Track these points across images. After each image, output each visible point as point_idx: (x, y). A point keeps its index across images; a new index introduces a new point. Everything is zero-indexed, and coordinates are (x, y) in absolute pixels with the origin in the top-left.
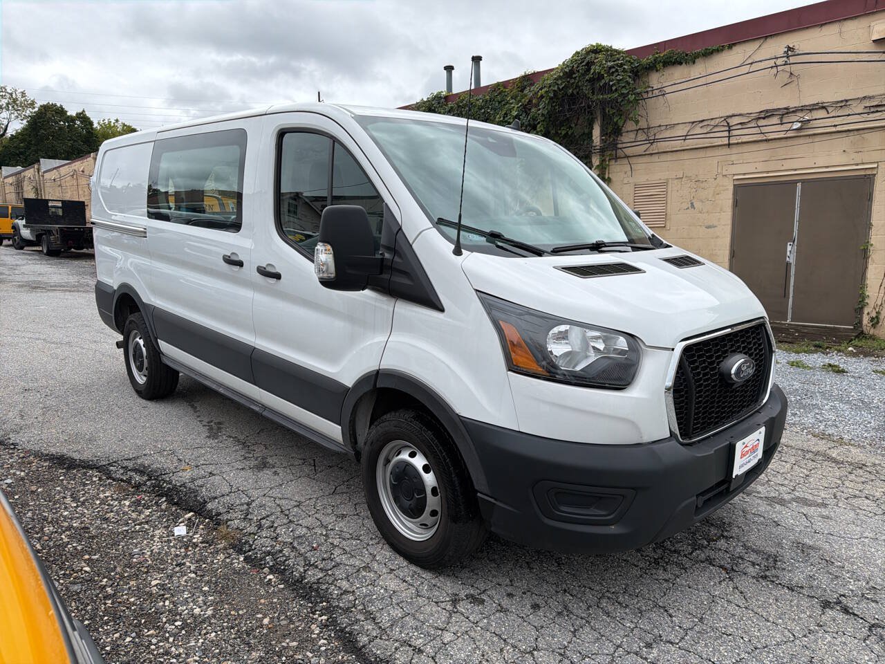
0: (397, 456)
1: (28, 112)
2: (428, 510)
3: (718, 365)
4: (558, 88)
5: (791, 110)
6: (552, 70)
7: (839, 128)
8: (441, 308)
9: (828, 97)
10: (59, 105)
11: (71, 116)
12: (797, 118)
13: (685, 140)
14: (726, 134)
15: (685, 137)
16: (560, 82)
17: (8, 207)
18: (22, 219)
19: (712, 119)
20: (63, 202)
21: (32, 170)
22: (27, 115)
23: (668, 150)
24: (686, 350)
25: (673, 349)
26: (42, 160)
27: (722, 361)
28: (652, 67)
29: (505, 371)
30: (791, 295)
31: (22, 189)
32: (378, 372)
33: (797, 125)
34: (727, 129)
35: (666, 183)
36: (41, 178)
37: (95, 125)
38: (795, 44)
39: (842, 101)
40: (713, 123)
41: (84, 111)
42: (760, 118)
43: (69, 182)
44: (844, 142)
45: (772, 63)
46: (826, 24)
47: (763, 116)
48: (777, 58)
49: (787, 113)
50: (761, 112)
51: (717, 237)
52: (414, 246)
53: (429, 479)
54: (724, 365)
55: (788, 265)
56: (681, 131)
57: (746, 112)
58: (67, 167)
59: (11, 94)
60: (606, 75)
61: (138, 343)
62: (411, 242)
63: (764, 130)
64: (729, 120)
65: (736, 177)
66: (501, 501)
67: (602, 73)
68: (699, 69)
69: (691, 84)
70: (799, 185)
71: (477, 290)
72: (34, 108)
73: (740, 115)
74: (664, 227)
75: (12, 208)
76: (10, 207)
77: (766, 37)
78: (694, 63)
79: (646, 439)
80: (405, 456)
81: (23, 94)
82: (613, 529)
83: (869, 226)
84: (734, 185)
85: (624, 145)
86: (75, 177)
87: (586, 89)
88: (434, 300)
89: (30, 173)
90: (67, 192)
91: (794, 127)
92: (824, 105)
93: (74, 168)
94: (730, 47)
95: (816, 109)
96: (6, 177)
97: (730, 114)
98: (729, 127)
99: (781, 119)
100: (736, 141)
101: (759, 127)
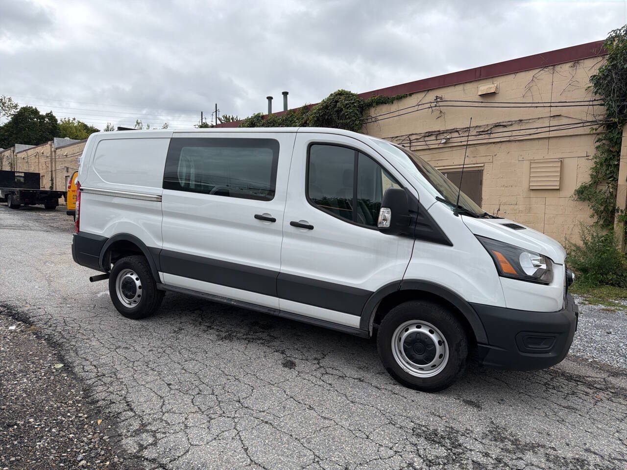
4: (320, 115)
5: (441, 132)
6: (317, 104)
9: (459, 125)
10: (34, 108)
11: (42, 116)
12: (443, 137)
14: (409, 145)
16: (320, 112)
19: (402, 136)
28: (370, 105)
33: (444, 141)
34: (409, 142)
37: (59, 122)
38: (441, 95)
39: (466, 128)
41: (51, 112)
42: (426, 136)
45: (428, 105)
46: (457, 84)
48: (431, 103)
49: (439, 134)
50: (426, 133)
57: (419, 133)
58: (33, 149)
60: (344, 109)
63: (428, 143)
64: (410, 137)
67: (342, 107)
68: (394, 107)
69: (390, 115)
72: (17, 109)
73: (416, 134)
77: (428, 90)
78: (393, 103)
87: (335, 116)
91: (442, 142)
92: (458, 130)
93: (38, 150)
94: (411, 95)
95: (453, 132)
97: (411, 133)
98: (410, 141)
99: (437, 137)
100: (414, 149)
101: (425, 141)
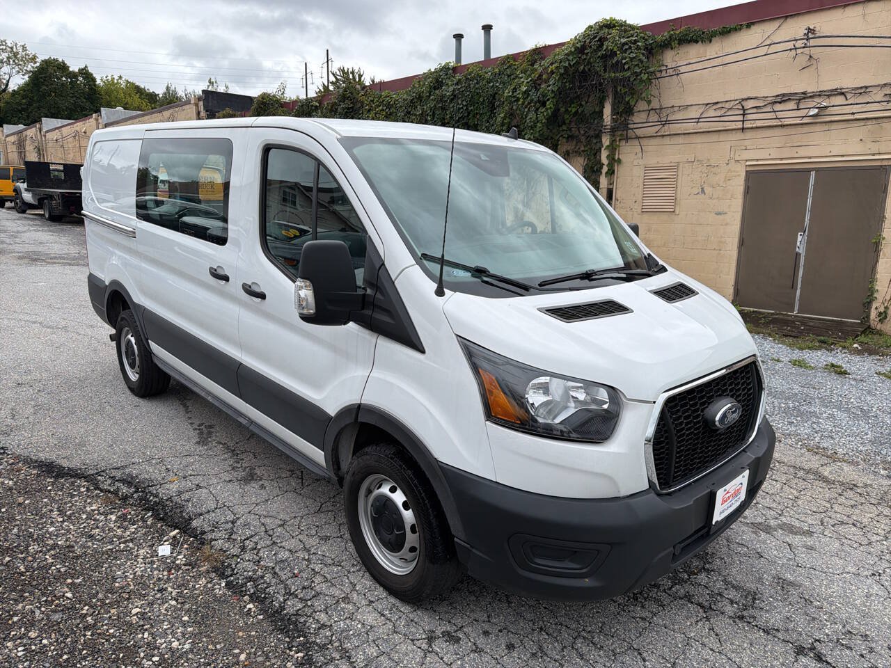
0: (378, 488)
1: (30, 67)
2: (407, 546)
3: (702, 411)
4: (569, 64)
5: (809, 95)
6: (563, 44)
7: (857, 116)
8: (421, 348)
9: (847, 82)
10: (60, 60)
11: (73, 73)
12: (815, 104)
13: (698, 122)
14: (741, 118)
15: (698, 120)
16: (571, 58)
17: (9, 169)
18: (24, 182)
19: (727, 101)
20: (65, 165)
21: (34, 129)
22: (28, 70)
23: (680, 132)
24: (669, 401)
25: (654, 402)
26: (43, 119)
27: (707, 407)
28: (667, 45)
29: (484, 420)
30: (799, 286)
31: (24, 149)
32: (359, 405)
33: (814, 112)
34: (742, 112)
35: (677, 167)
36: (43, 137)
37: (98, 82)
38: (816, 25)
39: (861, 88)
40: (727, 105)
41: (86, 67)
42: (776, 102)
43: (71, 143)
44: (860, 131)
45: (791, 45)
46: (849, 5)
47: (779, 100)
48: (797, 40)
49: (804, 98)
50: (778, 96)
51: (727, 224)
52: (396, 283)
53: (408, 515)
54: (709, 411)
55: (798, 255)
56: (694, 113)
57: (762, 96)
58: (69, 127)
59: (12, 48)
60: (618, 52)
61: (129, 341)
62: (393, 279)
63: (780, 114)
64: (744, 103)
65: (748, 163)
66: (476, 549)
67: (615, 50)
68: (715, 49)
69: (707, 64)
70: (813, 173)
71: (457, 336)
72: (35, 63)
73: (756, 98)
74: (673, 212)
75: (14, 169)
76: (11, 169)
77: (787, 17)
78: (710, 41)
79: (624, 491)
80: (385, 490)
81: (24, 48)
82: (587, 582)
83: (883, 218)
84: (747, 171)
85: (636, 126)
86: (77, 138)
87: (598, 67)
88: (414, 341)
89: (31, 132)
90: (69, 153)
91: (811, 113)
92: (843, 91)
93: (76, 129)
94: (749, 26)
95: (834, 95)
96: (7, 136)
97: (745, 97)
98: (744, 110)
99: (798, 104)
100: (750, 126)
101: (775, 112)
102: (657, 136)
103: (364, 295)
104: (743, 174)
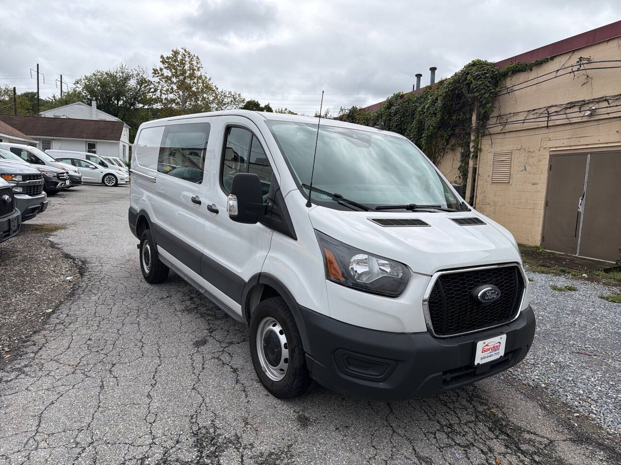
5: (586, 102)
7: (612, 115)
9: (609, 92)
12: (588, 108)
13: (523, 123)
14: (547, 119)
15: (524, 121)
19: (540, 109)
23: (513, 130)
24: (442, 277)
25: (431, 276)
27: (474, 287)
28: (505, 75)
30: (580, 236)
32: (260, 273)
33: (588, 113)
34: (547, 115)
35: (511, 153)
38: (591, 55)
39: (617, 96)
40: (540, 111)
42: (567, 108)
44: (618, 125)
45: (570, 70)
46: (611, 40)
47: (569, 106)
48: (573, 66)
49: (584, 104)
50: (568, 104)
51: (538, 191)
52: (285, 199)
55: (579, 214)
56: (521, 117)
57: (559, 104)
62: (284, 197)
63: (570, 116)
64: (549, 109)
65: (550, 150)
67: (472, 79)
68: (532, 75)
70: (589, 156)
71: (315, 229)
73: (556, 106)
74: (509, 183)
77: (574, 51)
78: (531, 70)
80: (271, 327)
84: (550, 155)
85: (489, 126)
87: (465, 90)
91: (586, 114)
92: (607, 98)
94: (552, 58)
95: (600, 101)
97: (550, 105)
98: (549, 114)
99: (580, 108)
100: (552, 124)
101: (566, 114)
102: (500, 133)
103: (267, 206)
104: (548, 157)
